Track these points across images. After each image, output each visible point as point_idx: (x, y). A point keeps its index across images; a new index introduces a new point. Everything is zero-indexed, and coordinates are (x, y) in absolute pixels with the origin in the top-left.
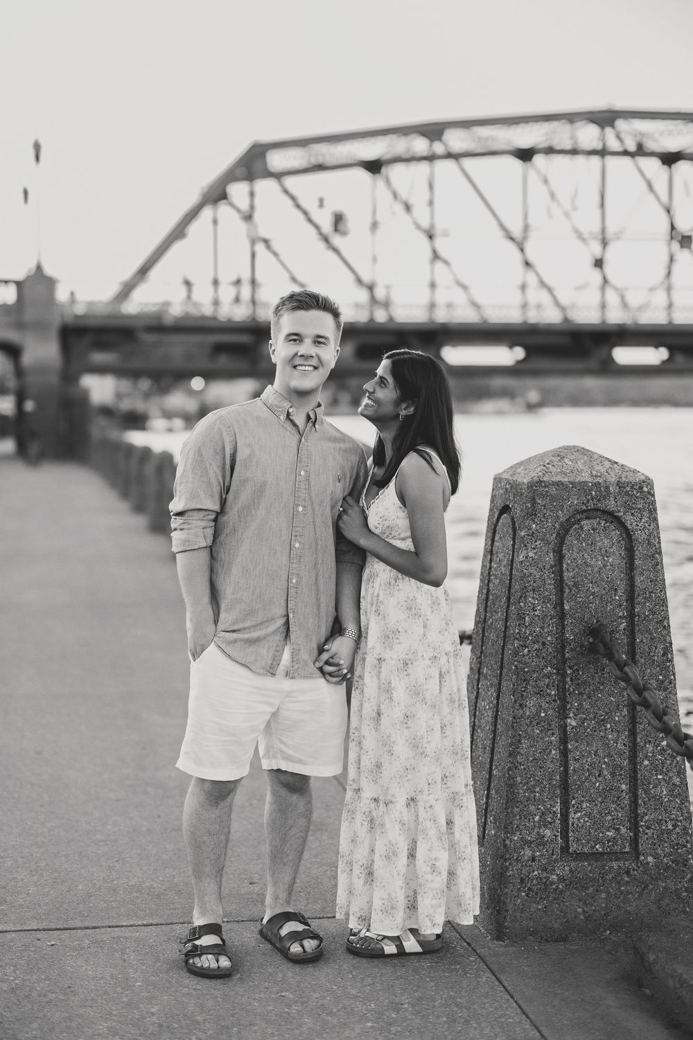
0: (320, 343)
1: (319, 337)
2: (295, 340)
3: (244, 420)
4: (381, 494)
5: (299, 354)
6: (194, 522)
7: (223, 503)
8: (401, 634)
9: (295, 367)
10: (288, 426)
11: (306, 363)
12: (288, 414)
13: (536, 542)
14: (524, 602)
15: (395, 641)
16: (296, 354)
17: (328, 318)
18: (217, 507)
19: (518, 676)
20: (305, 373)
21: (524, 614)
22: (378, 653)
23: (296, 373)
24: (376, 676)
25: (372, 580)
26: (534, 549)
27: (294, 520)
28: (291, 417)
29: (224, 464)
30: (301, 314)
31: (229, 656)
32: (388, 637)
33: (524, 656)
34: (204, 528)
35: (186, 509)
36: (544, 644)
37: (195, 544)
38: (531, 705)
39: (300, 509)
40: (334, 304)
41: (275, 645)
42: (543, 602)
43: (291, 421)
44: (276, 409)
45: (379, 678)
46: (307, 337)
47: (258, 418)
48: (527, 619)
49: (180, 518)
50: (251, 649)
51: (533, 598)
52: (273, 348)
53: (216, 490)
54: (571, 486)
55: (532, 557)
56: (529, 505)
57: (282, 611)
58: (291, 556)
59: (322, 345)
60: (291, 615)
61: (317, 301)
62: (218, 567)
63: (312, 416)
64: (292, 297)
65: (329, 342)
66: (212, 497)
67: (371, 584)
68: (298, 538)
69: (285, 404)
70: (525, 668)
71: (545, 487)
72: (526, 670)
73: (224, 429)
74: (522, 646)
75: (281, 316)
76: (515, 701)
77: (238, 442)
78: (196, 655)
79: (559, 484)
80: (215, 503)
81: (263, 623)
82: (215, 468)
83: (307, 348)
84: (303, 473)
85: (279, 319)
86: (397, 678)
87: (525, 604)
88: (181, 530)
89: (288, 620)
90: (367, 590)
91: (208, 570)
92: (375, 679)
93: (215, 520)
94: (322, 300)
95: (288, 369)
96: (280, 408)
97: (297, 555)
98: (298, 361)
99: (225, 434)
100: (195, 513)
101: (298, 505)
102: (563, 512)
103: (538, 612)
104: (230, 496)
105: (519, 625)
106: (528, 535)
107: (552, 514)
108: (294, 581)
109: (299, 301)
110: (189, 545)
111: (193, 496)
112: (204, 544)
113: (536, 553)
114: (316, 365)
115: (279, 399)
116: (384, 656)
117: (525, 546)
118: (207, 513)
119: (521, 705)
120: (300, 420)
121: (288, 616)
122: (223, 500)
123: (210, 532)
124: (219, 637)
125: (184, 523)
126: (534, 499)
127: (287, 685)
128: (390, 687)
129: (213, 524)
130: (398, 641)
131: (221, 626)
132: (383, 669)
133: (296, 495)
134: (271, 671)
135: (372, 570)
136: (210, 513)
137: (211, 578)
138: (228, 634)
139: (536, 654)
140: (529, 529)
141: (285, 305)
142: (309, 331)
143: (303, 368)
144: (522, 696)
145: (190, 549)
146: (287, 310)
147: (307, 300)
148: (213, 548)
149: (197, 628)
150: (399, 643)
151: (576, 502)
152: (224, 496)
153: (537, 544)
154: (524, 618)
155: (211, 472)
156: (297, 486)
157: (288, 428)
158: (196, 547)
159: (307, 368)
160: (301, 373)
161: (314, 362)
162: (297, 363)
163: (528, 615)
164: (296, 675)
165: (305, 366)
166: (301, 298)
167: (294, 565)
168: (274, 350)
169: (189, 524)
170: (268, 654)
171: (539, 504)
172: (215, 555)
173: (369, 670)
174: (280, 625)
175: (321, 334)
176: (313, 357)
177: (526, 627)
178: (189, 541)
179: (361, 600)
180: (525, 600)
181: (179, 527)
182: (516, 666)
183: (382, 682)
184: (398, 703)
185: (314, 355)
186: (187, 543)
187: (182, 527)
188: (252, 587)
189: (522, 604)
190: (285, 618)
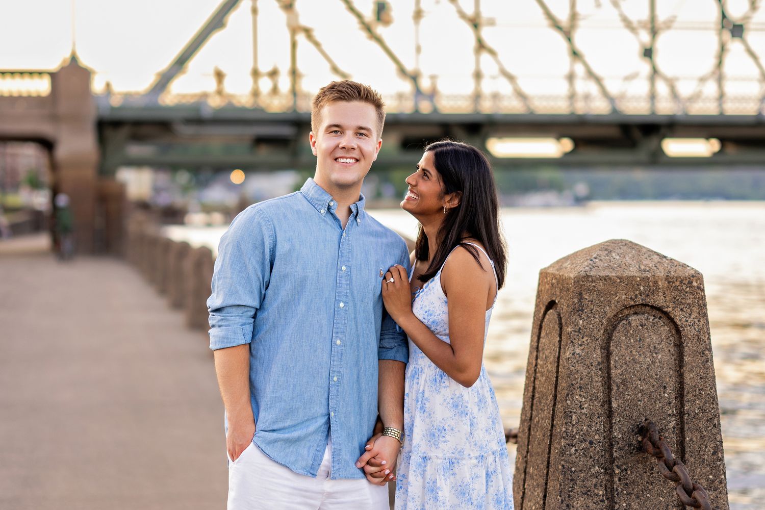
0: (361, 134)
1: (361, 128)
2: (336, 132)
3: (284, 214)
4: (426, 288)
5: (341, 146)
6: (232, 318)
7: (263, 299)
8: (447, 432)
9: (336, 159)
10: (329, 219)
11: (348, 156)
12: (329, 208)
13: (583, 338)
14: (571, 399)
15: (440, 439)
16: (337, 146)
17: (370, 109)
18: (256, 304)
19: (565, 476)
20: (346, 166)
21: (571, 412)
22: (423, 451)
23: (337, 165)
24: (421, 474)
25: (417, 376)
26: (581, 345)
27: (336, 316)
28: (332, 211)
29: (264, 259)
30: (343, 104)
31: (268, 456)
32: (434, 435)
33: (571, 455)
34: (242, 325)
35: (224, 305)
36: (591, 443)
37: (234, 342)
38: (579, 505)
39: (342, 305)
40: (377, 95)
41: (316, 445)
42: (591, 400)
43: (332, 214)
44: (317, 202)
45: (424, 478)
46: (348, 129)
47: (298, 212)
48: (574, 417)
49: (218, 314)
50: (291, 449)
51: (580, 395)
52: (313, 140)
53: (255, 286)
54: (619, 280)
55: (579, 354)
56: (576, 300)
57: (323, 410)
58: (333, 353)
59: (364, 137)
60: (332, 414)
61: (359, 92)
62: (257, 364)
63: (354, 210)
64: (333, 87)
65: (371, 135)
66: (252, 292)
67: (416, 380)
68: (339, 335)
69: (326, 198)
70: (571, 468)
71: (592, 282)
72: (573, 469)
73: (263, 223)
74: (569, 445)
75: (322, 107)
76: (562, 501)
77: (278, 235)
78: (235, 455)
79: (606, 279)
80: (254, 299)
81: (303, 422)
82: (254, 263)
83: (348, 139)
84: (344, 268)
85: (319, 111)
86: (443, 478)
87: (571, 402)
88: (220, 326)
89: (329, 419)
90: (411, 387)
91: (248, 368)
92: (420, 478)
93: (255, 317)
94: (364, 90)
95: (330, 161)
96: (320, 201)
97: (338, 352)
98: (339, 153)
99: (264, 228)
100: (234, 309)
101: (339, 301)
102: (610, 307)
103: (585, 410)
104: (270, 292)
105: (566, 423)
106: (575, 331)
107: (599, 309)
108: (335, 379)
109: (341, 92)
110: (227, 342)
111: (232, 293)
112: (243, 342)
113: (583, 350)
114: (357, 157)
115: (320, 192)
116: (429, 454)
117: (572, 342)
118: (246, 309)
119: (568, 506)
120: (341, 214)
121: (329, 415)
122: (263, 296)
123: (249, 329)
124: (259, 437)
125: (222, 320)
126: (581, 294)
127: (328, 486)
128: (435, 486)
129: (253, 320)
130: (444, 439)
131: (260, 425)
132: (428, 468)
133: (337, 291)
134: (312, 472)
135: (417, 366)
136: (249, 309)
137: (250, 376)
138: (267, 433)
139: (584, 453)
140: (575, 326)
141: (326, 95)
142: (351, 123)
143: (345, 160)
144: (569, 496)
145: (228, 346)
146: (328, 100)
147: (349, 91)
148: (252, 346)
149: (237, 427)
150: (445, 442)
151: (623, 297)
152: (263, 292)
153: (584, 340)
154: (571, 416)
155: (250, 267)
156: (338, 281)
157: (329, 222)
158: (235, 344)
159: (348, 161)
160: (344, 166)
161: (356, 154)
162: (338, 155)
163: (575, 413)
164: (337, 475)
165: (347, 158)
166: (342, 89)
167: (335, 363)
168: (315, 142)
169: (227, 320)
170: (309, 454)
171: (586, 299)
172: (254, 352)
173: (414, 468)
174: (321, 424)
175: (363, 125)
176: (354, 149)
177: (573, 425)
178: (227, 338)
179: (405, 397)
180: (572, 398)
181: (217, 324)
182: (563, 466)
183: (426, 481)
184: (444, 503)
185: (355, 147)
186: (226, 341)
187: (220, 323)
188: (292, 386)
189: (569, 402)
190: (326, 418)
